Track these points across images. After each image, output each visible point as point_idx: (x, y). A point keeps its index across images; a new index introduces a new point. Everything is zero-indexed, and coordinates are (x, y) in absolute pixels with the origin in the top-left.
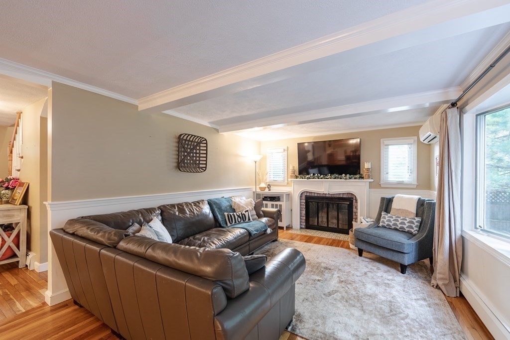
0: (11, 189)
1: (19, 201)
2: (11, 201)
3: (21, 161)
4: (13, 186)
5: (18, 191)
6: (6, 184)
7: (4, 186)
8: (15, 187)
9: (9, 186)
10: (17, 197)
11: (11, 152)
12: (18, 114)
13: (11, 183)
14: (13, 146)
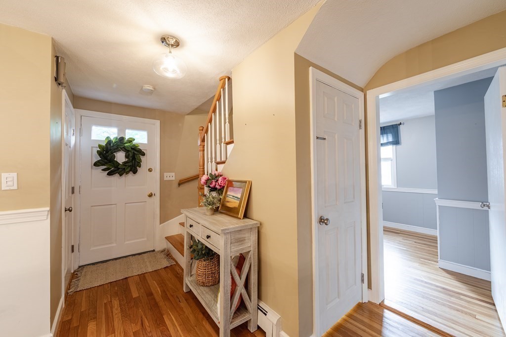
0: (219, 190)
1: (243, 211)
2: (221, 209)
4: (220, 186)
5: (229, 193)
6: (214, 183)
7: (211, 186)
9: (217, 186)
10: (236, 205)
11: (203, 140)
12: (222, 81)
13: (219, 182)
14: (207, 132)
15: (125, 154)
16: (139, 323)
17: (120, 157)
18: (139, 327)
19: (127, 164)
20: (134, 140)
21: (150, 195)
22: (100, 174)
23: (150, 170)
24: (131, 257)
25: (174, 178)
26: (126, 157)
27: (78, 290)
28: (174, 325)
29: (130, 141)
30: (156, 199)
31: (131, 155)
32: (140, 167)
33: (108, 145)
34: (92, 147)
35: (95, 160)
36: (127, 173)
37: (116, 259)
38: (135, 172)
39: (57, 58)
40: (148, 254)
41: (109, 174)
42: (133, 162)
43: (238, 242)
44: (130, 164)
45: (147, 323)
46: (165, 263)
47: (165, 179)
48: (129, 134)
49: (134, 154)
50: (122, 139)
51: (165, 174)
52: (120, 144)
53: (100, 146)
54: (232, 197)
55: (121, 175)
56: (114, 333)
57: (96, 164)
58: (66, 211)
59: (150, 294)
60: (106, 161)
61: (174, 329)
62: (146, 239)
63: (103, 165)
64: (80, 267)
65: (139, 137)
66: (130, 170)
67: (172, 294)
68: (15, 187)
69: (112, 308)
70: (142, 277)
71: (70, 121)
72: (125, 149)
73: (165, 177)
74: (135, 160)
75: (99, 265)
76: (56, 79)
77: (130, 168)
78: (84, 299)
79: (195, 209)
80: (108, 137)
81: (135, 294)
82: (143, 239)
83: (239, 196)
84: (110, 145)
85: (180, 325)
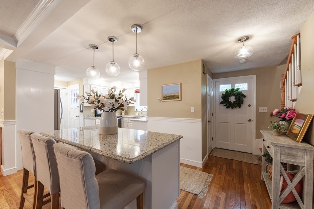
0: (288, 120)
1: (301, 137)
2: (289, 134)
3: (297, 90)
4: (289, 117)
5: (295, 123)
6: (283, 115)
7: (281, 117)
8: (292, 119)
9: (286, 117)
10: (298, 132)
11: (284, 84)
12: (294, 39)
13: (287, 115)
14: (286, 78)
15: (234, 97)
16: (232, 178)
17: (232, 99)
18: (231, 179)
19: (235, 103)
20: (239, 89)
21: (250, 121)
22: (223, 107)
23: (249, 106)
24: (237, 152)
25: (267, 111)
26: (235, 99)
27: (213, 155)
28: (248, 188)
29: (237, 90)
30: (254, 123)
31: (238, 98)
32: (243, 104)
33: (226, 94)
34: (220, 95)
35: (221, 101)
36: (235, 107)
37: (230, 150)
38: (240, 107)
39: (204, 64)
40: (248, 154)
41: (227, 108)
42: (239, 101)
43: (289, 155)
44: (237, 102)
45: (235, 180)
46: (256, 162)
47: (260, 111)
48: (237, 86)
49: (239, 97)
50: (233, 90)
51: (260, 108)
52: (232, 92)
53: (223, 94)
54: (297, 126)
55: (232, 108)
56: (221, 175)
57: (221, 103)
58: (208, 122)
59: (241, 171)
60: (225, 101)
61: (247, 190)
62: (246, 145)
63: (224, 103)
64: (215, 148)
65: (242, 87)
66: (237, 106)
67: (253, 177)
68: (193, 111)
69: (223, 167)
70: (240, 163)
71: (211, 85)
72: (234, 95)
73: (260, 109)
74: (240, 101)
75: (223, 150)
76: (204, 73)
77: (237, 105)
78: (214, 160)
79: (270, 131)
80: (226, 90)
81: (234, 167)
82: (245, 145)
83: (301, 125)
84: (227, 93)
85: (251, 190)
